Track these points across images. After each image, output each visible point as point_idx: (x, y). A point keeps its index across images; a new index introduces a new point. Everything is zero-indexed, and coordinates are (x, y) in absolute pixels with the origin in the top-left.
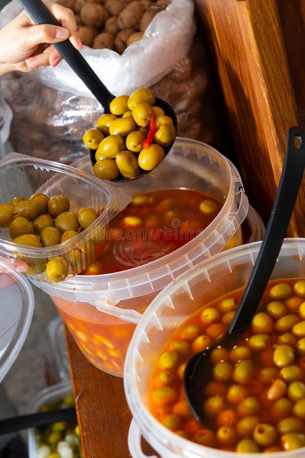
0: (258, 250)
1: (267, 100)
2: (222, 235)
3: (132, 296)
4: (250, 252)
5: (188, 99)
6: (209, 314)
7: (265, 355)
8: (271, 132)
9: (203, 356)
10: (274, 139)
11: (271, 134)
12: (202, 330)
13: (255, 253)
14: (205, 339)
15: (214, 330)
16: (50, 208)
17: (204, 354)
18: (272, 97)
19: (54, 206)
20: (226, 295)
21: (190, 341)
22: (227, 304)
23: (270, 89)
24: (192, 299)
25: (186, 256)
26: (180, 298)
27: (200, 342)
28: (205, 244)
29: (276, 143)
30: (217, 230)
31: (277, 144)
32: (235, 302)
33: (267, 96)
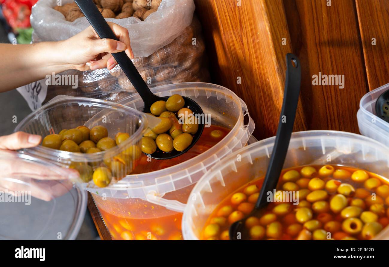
0: (272, 145)
1: (269, 33)
2: (240, 140)
3: (174, 190)
4: (266, 147)
5: (192, 59)
6: (238, 197)
7: (289, 218)
8: (272, 59)
9: (240, 224)
10: (275, 63)
11: (272, 61)
12: (235, 207)
13: (270, 147)
14: (238, 213)
15: (245, 207)
16: (92, 136)
17: (241, 223)
18: (273, 31)
19: (95, 134)
20: (249, 183)
21: (226, 217)
22: (251, 189)
23: (271, 24)
24: (224, 185)
25: (215, 155)
26: (216, 185)
27: (235, 216)
28: (228, 146)
29: (276, 67)
30: (236, 136)
31: (278, 68)
32: (257, 187)
33: (269, 29)
